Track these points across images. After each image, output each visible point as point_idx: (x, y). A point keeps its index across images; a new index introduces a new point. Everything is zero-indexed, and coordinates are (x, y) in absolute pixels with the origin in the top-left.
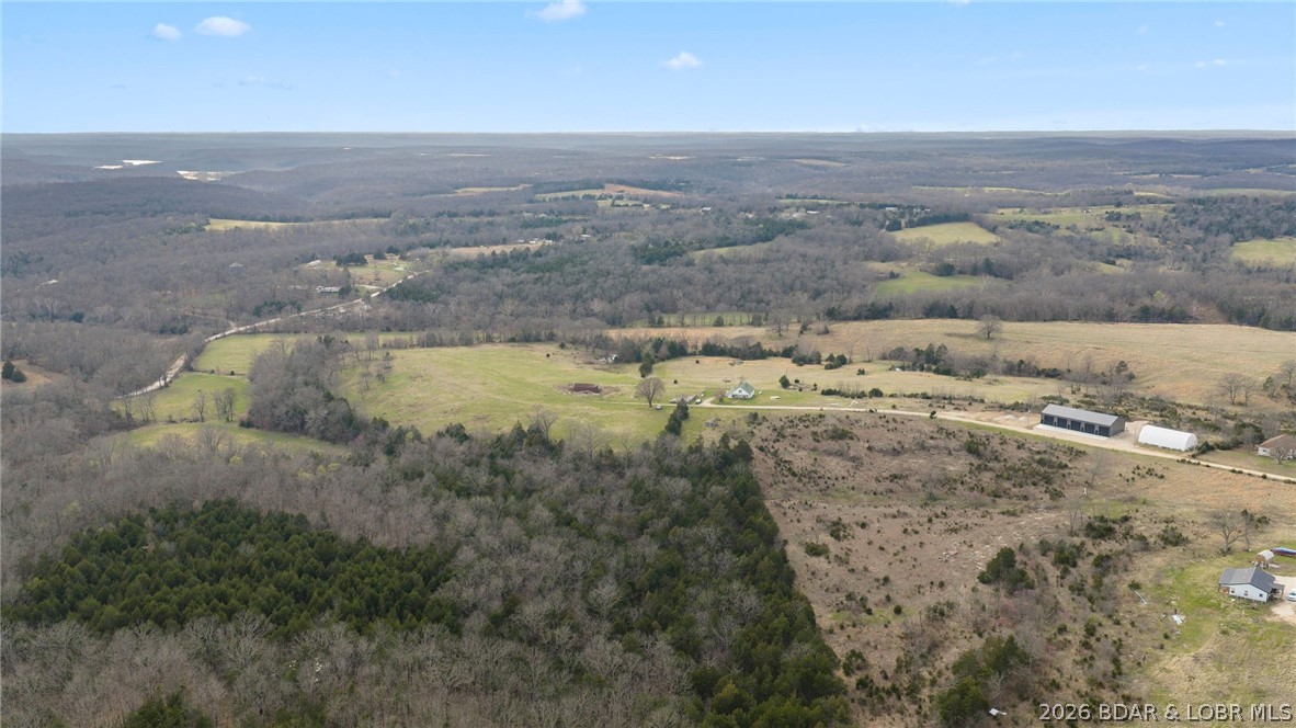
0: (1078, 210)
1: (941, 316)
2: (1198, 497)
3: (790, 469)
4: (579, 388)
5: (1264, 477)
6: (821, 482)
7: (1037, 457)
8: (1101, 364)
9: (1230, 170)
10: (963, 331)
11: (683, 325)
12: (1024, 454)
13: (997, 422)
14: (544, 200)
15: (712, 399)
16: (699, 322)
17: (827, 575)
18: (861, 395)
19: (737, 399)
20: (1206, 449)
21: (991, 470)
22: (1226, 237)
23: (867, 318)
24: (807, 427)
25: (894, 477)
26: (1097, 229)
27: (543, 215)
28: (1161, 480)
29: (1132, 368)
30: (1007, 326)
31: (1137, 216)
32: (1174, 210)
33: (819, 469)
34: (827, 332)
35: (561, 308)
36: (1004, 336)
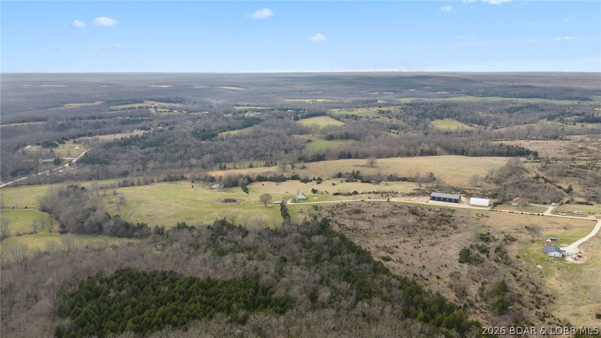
0: (365, 109)
1: (344, 158)
2: (505, 223)
3: (346, 228)
4: (227, 201)
5: (522, 213)
6: (362, 231)
7: (439, 213)
8: (423, 174)
9: (403, 90)
10: (361, 164)
11: (235, 168)
12: (432, 213)
13: (413, 201)
14: (118, 110)
15: (290, 200)
16: (242, 166)
17: (399, 268)
18: (349, 194)
19: (301, 200)
20: (495, 205)
21: (425, 220)
22: (427, 120)
23: (317, 161)
24: (342, 209)
25: (390, 227)
26: (377, 118)
27: (128, 118)
28: (488, 218)
29: (435, 176)
30: (379, 161)
31: (389, 112)
32: (402, 109)
33: (358, 226)
34: (304, 168)
35: (177, 164)
36: (378, 165)
